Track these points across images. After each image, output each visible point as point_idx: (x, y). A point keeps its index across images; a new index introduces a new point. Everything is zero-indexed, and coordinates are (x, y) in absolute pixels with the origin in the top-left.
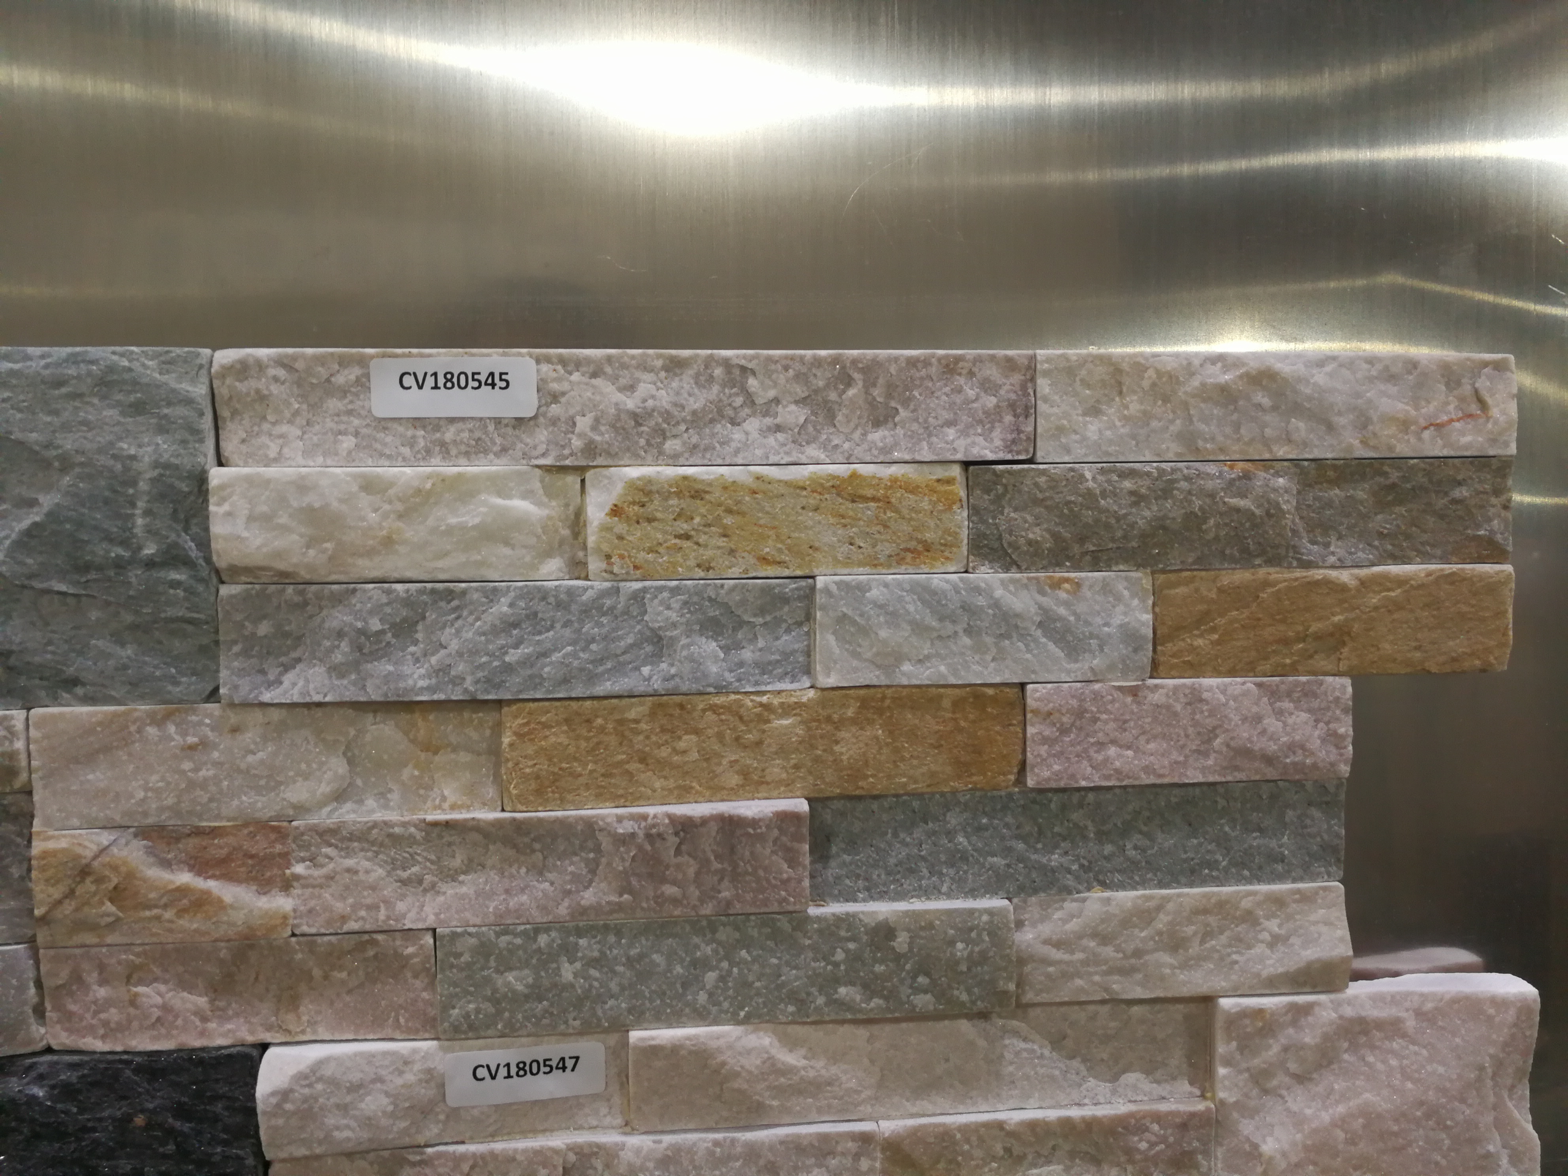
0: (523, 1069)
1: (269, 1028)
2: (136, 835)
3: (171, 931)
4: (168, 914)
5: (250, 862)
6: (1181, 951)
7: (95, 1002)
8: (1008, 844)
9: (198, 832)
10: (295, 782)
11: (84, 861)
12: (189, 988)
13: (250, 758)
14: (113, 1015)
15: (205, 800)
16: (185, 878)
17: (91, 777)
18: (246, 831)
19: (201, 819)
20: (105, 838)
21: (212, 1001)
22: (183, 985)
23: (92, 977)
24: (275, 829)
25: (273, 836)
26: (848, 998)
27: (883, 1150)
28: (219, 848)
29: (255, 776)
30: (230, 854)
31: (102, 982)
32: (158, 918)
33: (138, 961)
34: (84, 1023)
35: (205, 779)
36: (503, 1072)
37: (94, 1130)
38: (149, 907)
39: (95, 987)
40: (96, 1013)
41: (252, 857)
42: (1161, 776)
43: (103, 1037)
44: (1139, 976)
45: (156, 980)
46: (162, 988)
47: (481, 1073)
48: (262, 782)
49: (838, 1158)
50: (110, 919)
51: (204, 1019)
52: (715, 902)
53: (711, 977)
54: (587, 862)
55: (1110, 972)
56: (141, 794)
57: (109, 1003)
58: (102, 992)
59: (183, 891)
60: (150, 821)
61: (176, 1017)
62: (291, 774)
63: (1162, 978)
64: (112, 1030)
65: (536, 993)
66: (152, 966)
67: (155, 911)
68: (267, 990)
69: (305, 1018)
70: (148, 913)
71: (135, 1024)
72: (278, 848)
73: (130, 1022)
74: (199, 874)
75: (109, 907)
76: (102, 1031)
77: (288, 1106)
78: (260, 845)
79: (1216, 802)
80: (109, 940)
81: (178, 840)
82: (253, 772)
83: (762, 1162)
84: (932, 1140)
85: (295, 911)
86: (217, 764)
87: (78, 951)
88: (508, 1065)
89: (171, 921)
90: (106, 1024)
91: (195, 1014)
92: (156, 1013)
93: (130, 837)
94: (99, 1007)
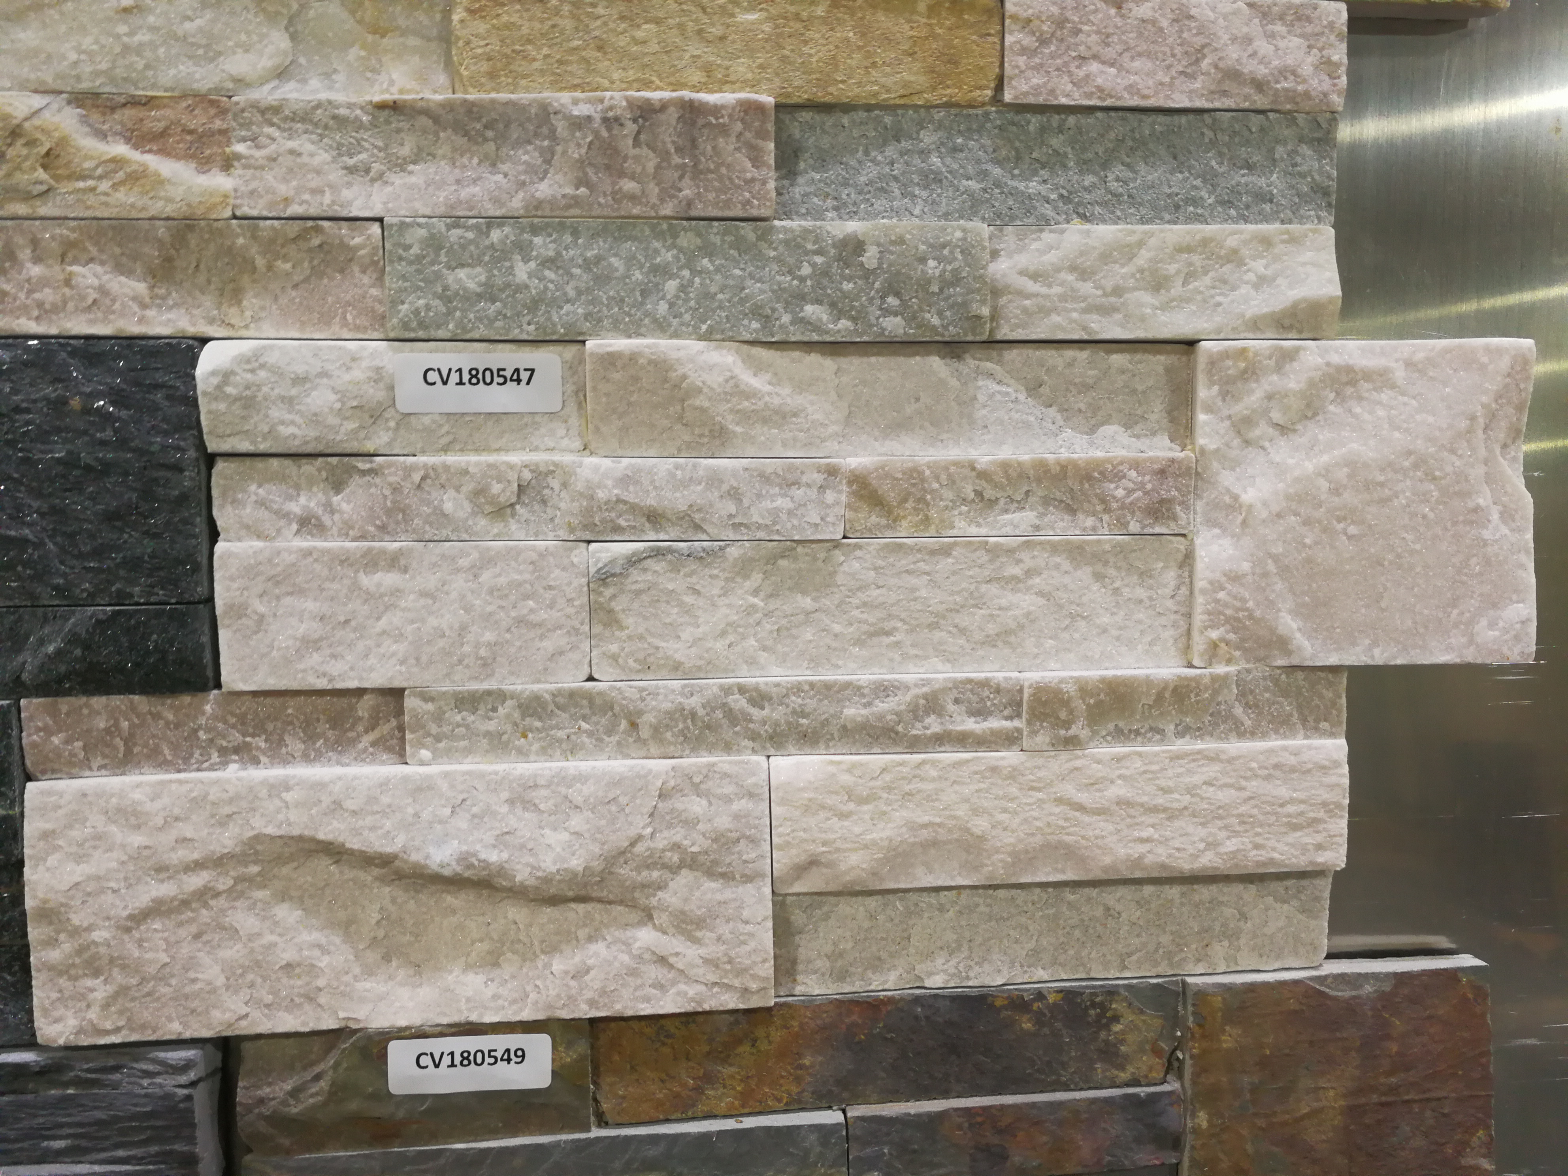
0: (476, 377)
1: (211, 321)
2: (69, 102)
3: (106, 204)
4: (104, 186)
5: (188, 138)
6: (1163, 291)
7: (28, 280)
8: (984, 167)
9: (134, 102)
10: (234, 53)
11: (15, 122)
12: (129, 273)
13: (188, 25)
14: (47, 295)
15: (140, 66)
16: (121, 149)
18: (184, 104)
19: (137, 88)
20: (38, 101)
21: (152, 288)
22: (120, 269)
23: (25, 254)
24: (212, 103)
25: (212, 111)
26: (814, 317)
27: (850, 483)
28: (156, 119)
29: (193, 44)
30: (167, 128)
31: (37, 260)
32: (93, 189)
33: (73, 236)
34: (18, 304)
35: (141, 44)
36: (454, 377)
37: (27, 411)
38: (83, 178)
39: (29, 265)
40: (30, 292)
41: (191, 132)
42: (1144, 97)
43: (37, 319)
44: (1118, 316)
45: (92, 260)
46: (99, 269)
47: (433, 376)
48: (201, 52)
49: (803, 489)
50: (44, 188)
51: (144, 306)
52: (676, 201)
53: (671, 286)
54: (542, 151)
55: (1087, 311)
56: (73, 56)
57: (44, 282)
58: (36, 271)
59: (118, 162)
60: (85, 85)
61: (114, 301)
62: (230, 43)
63: (1143, 319)
64: (46, 312)
65: (489, 293)
66: (87, 244)
67: (90, 183)
68: (209, 282)
69: (248, 314)
70: (81, 184)
71: (71, 305)
72: (218, 124)
73: (65, 303)
74: (136, 147)
75: (41, 174)
76: (36, 313)
77: (229, 390)
78: (198, 121)
79: (1203, 134)
80: (43, 211)
81: (113, 109)
82: (191, 40)
83: (725, 487)
84: (900, 476)
85: (236, 190)
86: (154, 29)
87: (9, 223)
88: (460, 370)
89: (106, 194)
90: (40, 305)
91: (134, 299)
92: (93, 295)
93: (64, 103)
94: (33, 286)
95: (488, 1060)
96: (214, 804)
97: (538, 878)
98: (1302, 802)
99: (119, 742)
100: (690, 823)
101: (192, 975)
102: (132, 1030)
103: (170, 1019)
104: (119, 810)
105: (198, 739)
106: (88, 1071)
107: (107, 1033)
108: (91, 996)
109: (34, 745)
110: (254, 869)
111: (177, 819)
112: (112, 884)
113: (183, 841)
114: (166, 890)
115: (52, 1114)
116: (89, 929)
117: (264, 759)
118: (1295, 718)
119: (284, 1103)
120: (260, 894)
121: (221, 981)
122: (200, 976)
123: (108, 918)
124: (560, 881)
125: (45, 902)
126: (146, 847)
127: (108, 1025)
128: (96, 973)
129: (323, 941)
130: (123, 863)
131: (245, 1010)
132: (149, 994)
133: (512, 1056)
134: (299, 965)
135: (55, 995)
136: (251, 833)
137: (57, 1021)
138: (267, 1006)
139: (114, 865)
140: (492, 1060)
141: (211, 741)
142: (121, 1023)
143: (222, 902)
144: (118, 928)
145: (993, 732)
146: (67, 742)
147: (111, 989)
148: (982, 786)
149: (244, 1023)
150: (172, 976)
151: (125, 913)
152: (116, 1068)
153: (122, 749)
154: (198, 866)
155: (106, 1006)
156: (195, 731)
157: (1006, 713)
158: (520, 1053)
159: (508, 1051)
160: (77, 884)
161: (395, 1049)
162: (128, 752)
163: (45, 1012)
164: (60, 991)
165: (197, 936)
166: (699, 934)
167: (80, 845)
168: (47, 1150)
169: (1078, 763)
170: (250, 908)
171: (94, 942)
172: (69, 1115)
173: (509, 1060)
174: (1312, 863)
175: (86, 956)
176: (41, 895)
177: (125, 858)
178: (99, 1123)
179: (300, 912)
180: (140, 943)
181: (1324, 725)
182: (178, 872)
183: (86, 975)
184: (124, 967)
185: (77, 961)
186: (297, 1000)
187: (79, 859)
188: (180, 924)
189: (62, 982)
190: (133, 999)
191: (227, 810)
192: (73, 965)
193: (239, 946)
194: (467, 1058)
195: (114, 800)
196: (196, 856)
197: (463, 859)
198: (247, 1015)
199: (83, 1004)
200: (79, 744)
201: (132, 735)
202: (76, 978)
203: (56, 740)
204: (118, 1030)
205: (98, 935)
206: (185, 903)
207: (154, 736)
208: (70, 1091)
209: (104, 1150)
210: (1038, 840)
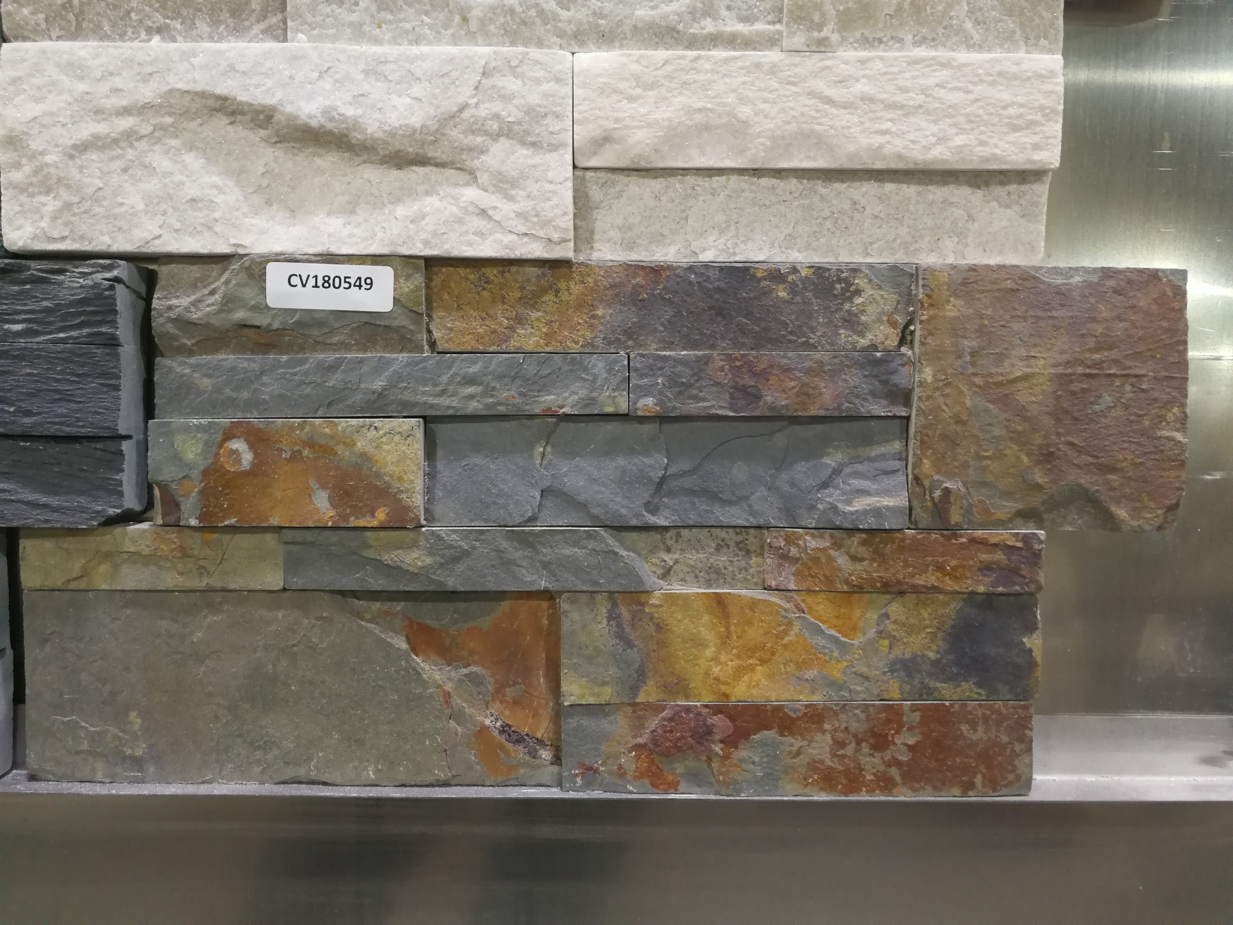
95: (344, 285)
96: (139, 64)
97: (385, 131)
98: (1022, 105)
99: (71, 17)
100: (507, 98)
101: (119, 199)
102: (74, 240)
103: (102, 234)
104: (70, 64)
105: (131, 19)
106: (40, 270)
107: (55, 240)
108: (44, 209)
109: (10, 14)
110: (169, 120)
111: (111, 74)
112: (60, 119)
113: (117, 91)
114: (102, 128)
115: (13, 303)
116: (43, 153)
117: (179, 38)
118: (1018, 35)
119: (187, 309)
120: (174, 142)
121: (141, 206)
122: (126, 201)
123: (57, 146)
124: (403, 136)
125: (11, 130)
126: (87, 93)
127: (56, 235)
128: (48, 192)
129: (220, 183)
130: (70, 104)
131: (158, 232)
132: (86, 212)
133: (363, 283)
134: (201, 200)
135: (17, 208)
136: (166, 88)
137: (18, 228)
138: (176, 231)
139: (62, 105)
140: (347, 285)
141: (141, 21)
142: (66, 234)
143: (142, 145)
144: (65, 154)
145: (758, 33)
146: (33, 13)
147: (58, 204)
148: (747, 79)
149: (157, 242)
150: (105, 198)
151: (70, 143)
152: (62, 271)
153: (74, 23)
154: (126, 111)
155: (54, 218)
156: (128, 12)
157: (769, 18)
158: (368, 281)
159: (359, 278)
160: (35, 118)
161: (272, 269)
162: (79, 26)
163: (10, 221)
164: (21, 205)
165: (125, 170)
166: (513, 192)
167: (39, 89)
168: (8, 331)
169: (828, 63)
170: (166, 152)
171: (47, 165)
172: (26, 305)
173: (360, 286)
174: (1029, 161)
175: (40, 177)
176: (9, 124)
177: (71, 100)
178: (47, 310)
179: (203, 160)
180: (81, 169)
181: (1043, 42)
182: (110, 115)
183: (40, 193)
184: (68, 187)
185: (34, 180)
186: (199, 228)
187: (38, 100)
188: (112, 159)
189: (23, 198)
190: (75, 214)
191: (149, 69)
192: (31, 184)
193: (156, 181)
194: (328, 282)
195: (65, 56)
196: (124, 103)
197: (326, 112)
198: (159, 237)
199: (39, 216)
200: (42, 16)
201: (82, 12)
202: (32, 195)
203: (25, 11)
204: (63, 238)
205: (49, 159)
206: (115, 141)
207: (98, 14)
208: (28, 287)
209: (50, 333)
210: (793, 127)
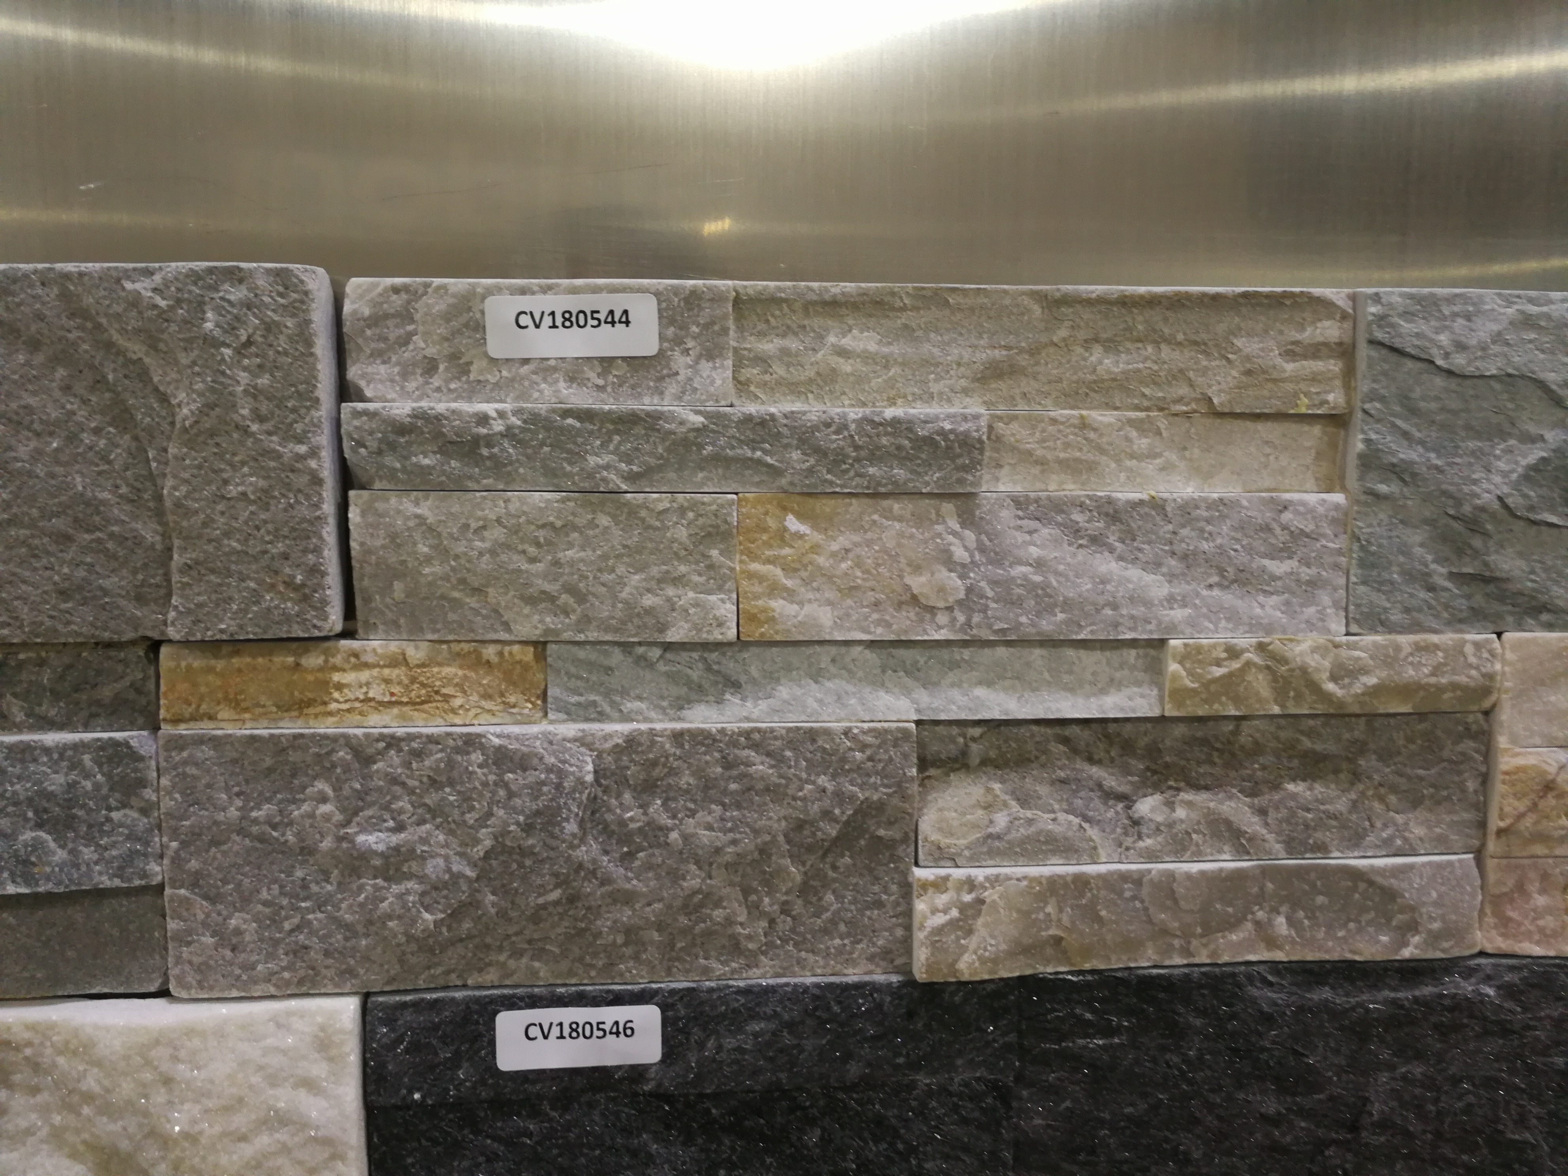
7: (1534, 910)
11: (1550, 777)
14: (1549, 922)
17: (1553, 699)
23: (1533, 887)
31: (1543, 891)
34: (1523, 928)
37: (1535, 1028)
39: (1536, 896)
40: (1534, 919)
43: (1538, 943)
57: (1546, 910)
58: (1541, 901)
64: (1546, 936)
76: (1537, 937)
80: (1558, 852)
87: (1526, 862)
90: (1541, 930)
94: (1538, 914)
